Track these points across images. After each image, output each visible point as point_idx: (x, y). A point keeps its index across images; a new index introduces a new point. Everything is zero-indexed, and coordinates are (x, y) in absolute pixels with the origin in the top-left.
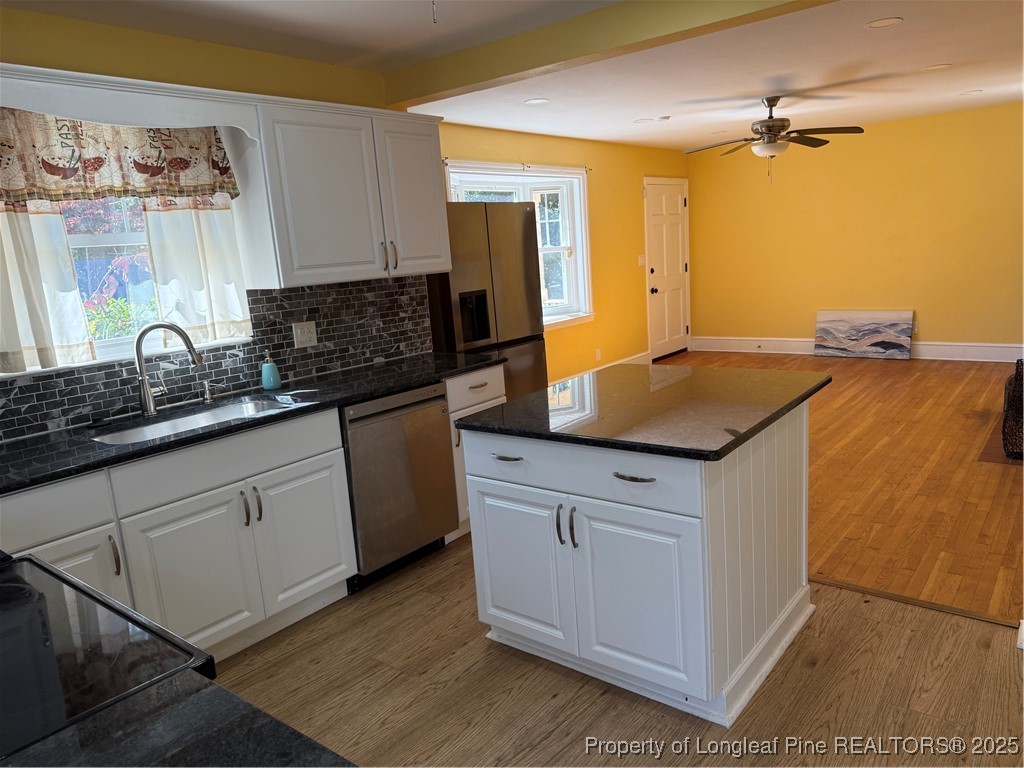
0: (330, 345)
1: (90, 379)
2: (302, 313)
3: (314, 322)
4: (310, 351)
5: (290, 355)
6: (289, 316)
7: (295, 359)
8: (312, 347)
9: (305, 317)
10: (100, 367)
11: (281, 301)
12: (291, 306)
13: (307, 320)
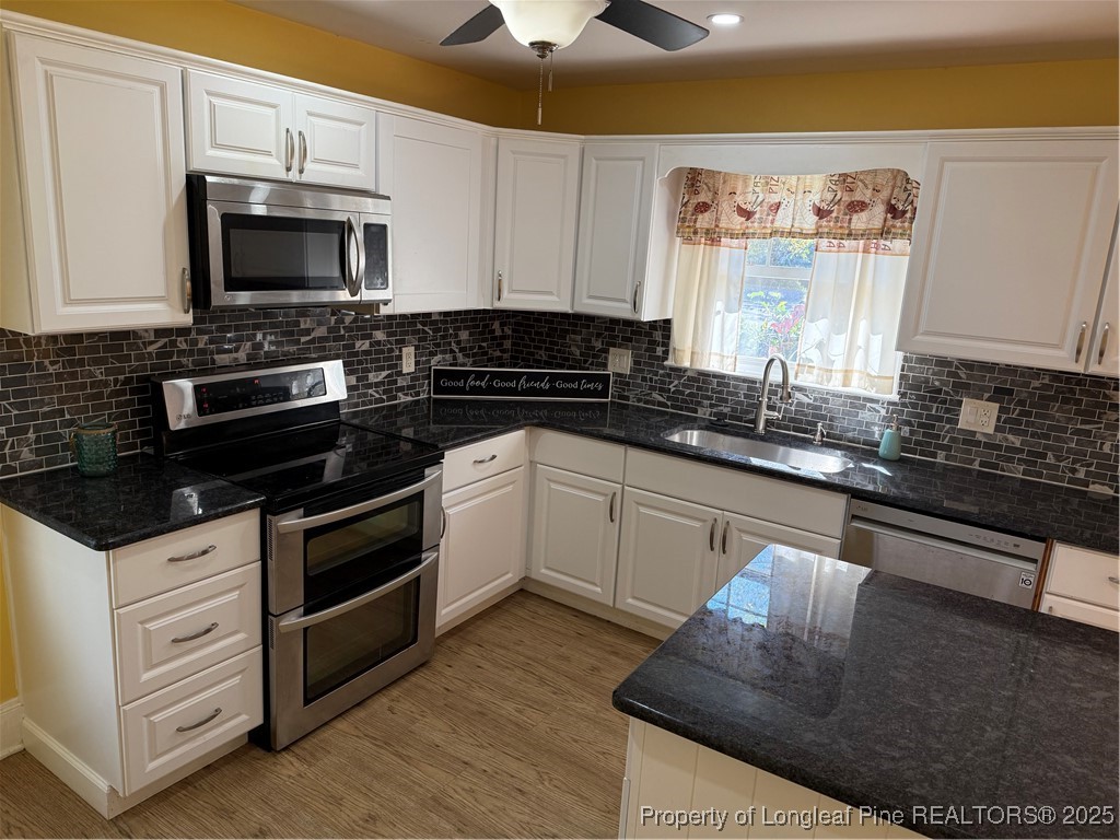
0: (1016, 441)
1: (735, 387)
2: (983, 389)
3: (998, 405)
4: (979, 437)
5: (947, 432)
6: (962, 387)
7: (953, 440)
8: (985, 434)
9: (986, 395)
10: (745, 380)
11: (957, 368)
12: (969, 377)
13: (988, 400)
